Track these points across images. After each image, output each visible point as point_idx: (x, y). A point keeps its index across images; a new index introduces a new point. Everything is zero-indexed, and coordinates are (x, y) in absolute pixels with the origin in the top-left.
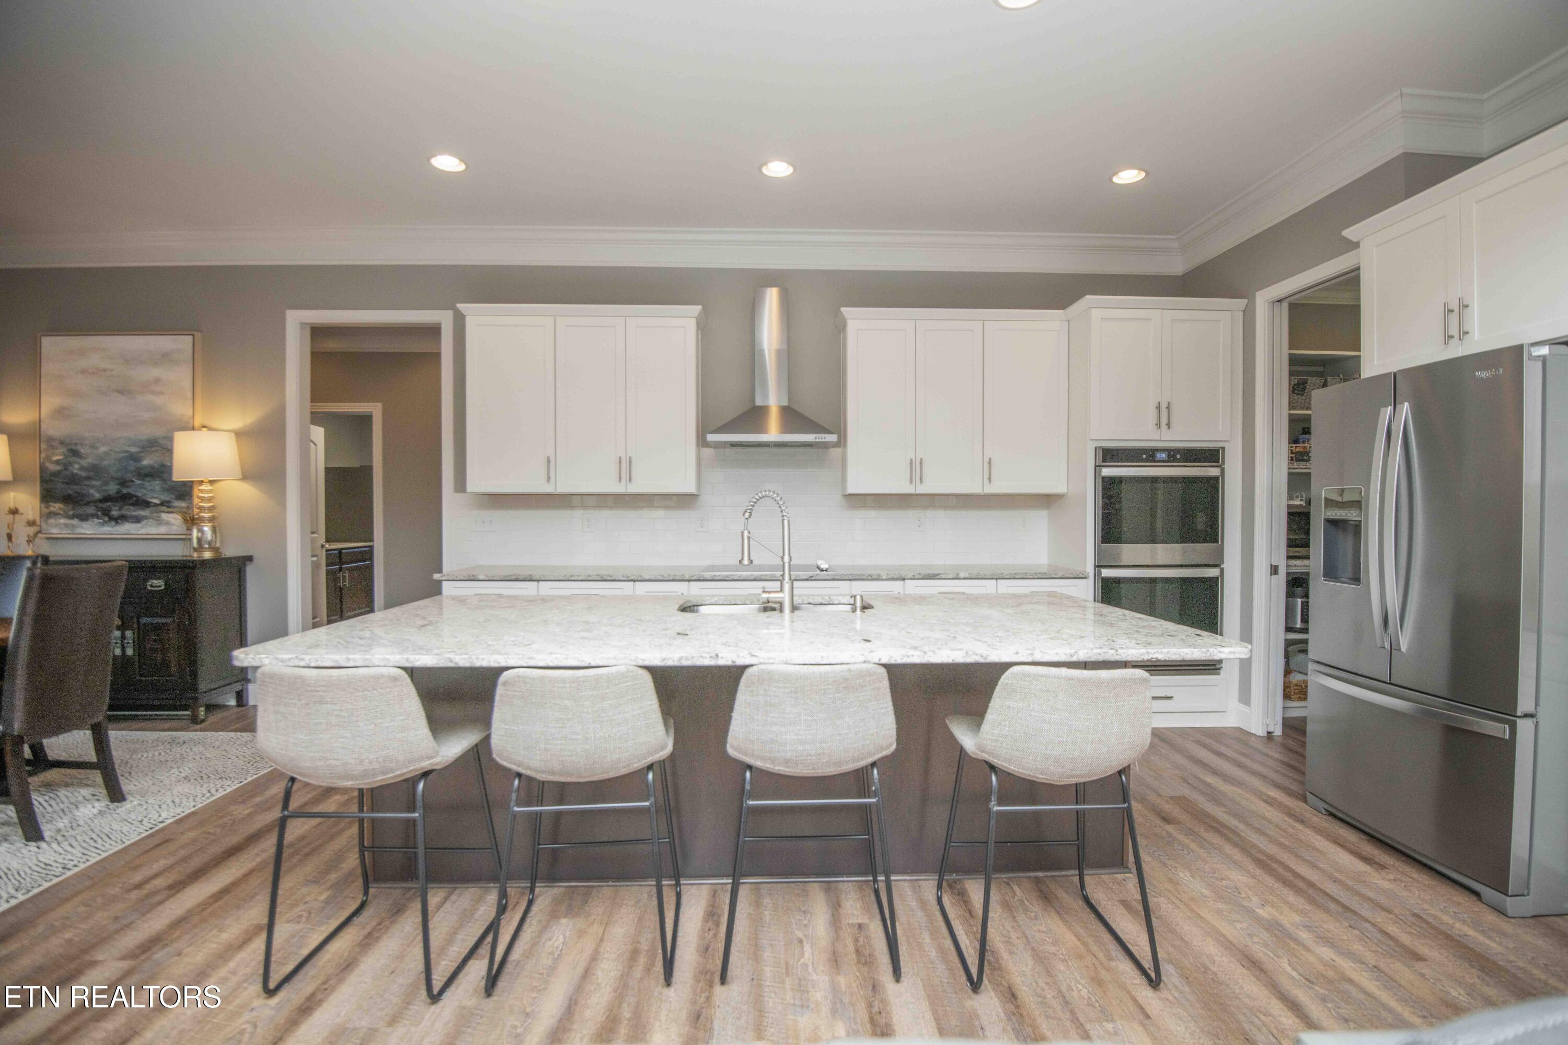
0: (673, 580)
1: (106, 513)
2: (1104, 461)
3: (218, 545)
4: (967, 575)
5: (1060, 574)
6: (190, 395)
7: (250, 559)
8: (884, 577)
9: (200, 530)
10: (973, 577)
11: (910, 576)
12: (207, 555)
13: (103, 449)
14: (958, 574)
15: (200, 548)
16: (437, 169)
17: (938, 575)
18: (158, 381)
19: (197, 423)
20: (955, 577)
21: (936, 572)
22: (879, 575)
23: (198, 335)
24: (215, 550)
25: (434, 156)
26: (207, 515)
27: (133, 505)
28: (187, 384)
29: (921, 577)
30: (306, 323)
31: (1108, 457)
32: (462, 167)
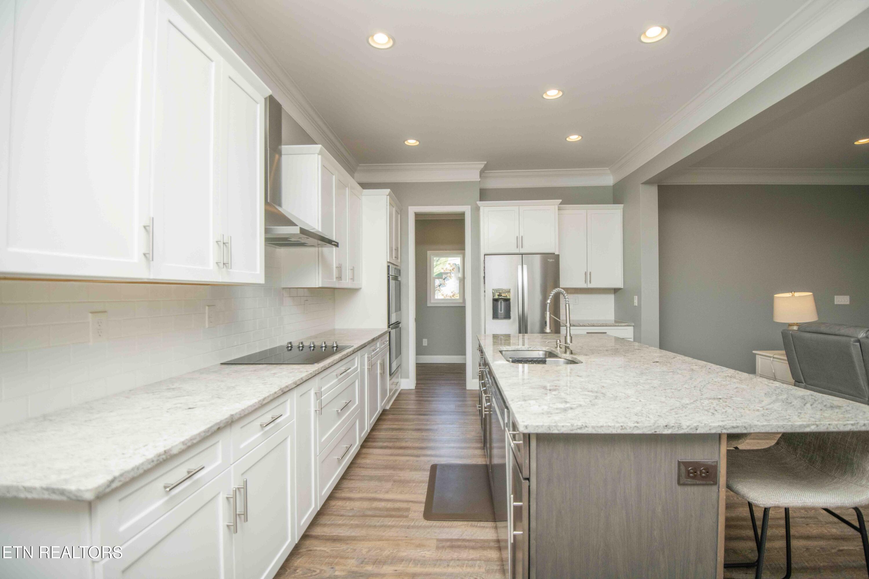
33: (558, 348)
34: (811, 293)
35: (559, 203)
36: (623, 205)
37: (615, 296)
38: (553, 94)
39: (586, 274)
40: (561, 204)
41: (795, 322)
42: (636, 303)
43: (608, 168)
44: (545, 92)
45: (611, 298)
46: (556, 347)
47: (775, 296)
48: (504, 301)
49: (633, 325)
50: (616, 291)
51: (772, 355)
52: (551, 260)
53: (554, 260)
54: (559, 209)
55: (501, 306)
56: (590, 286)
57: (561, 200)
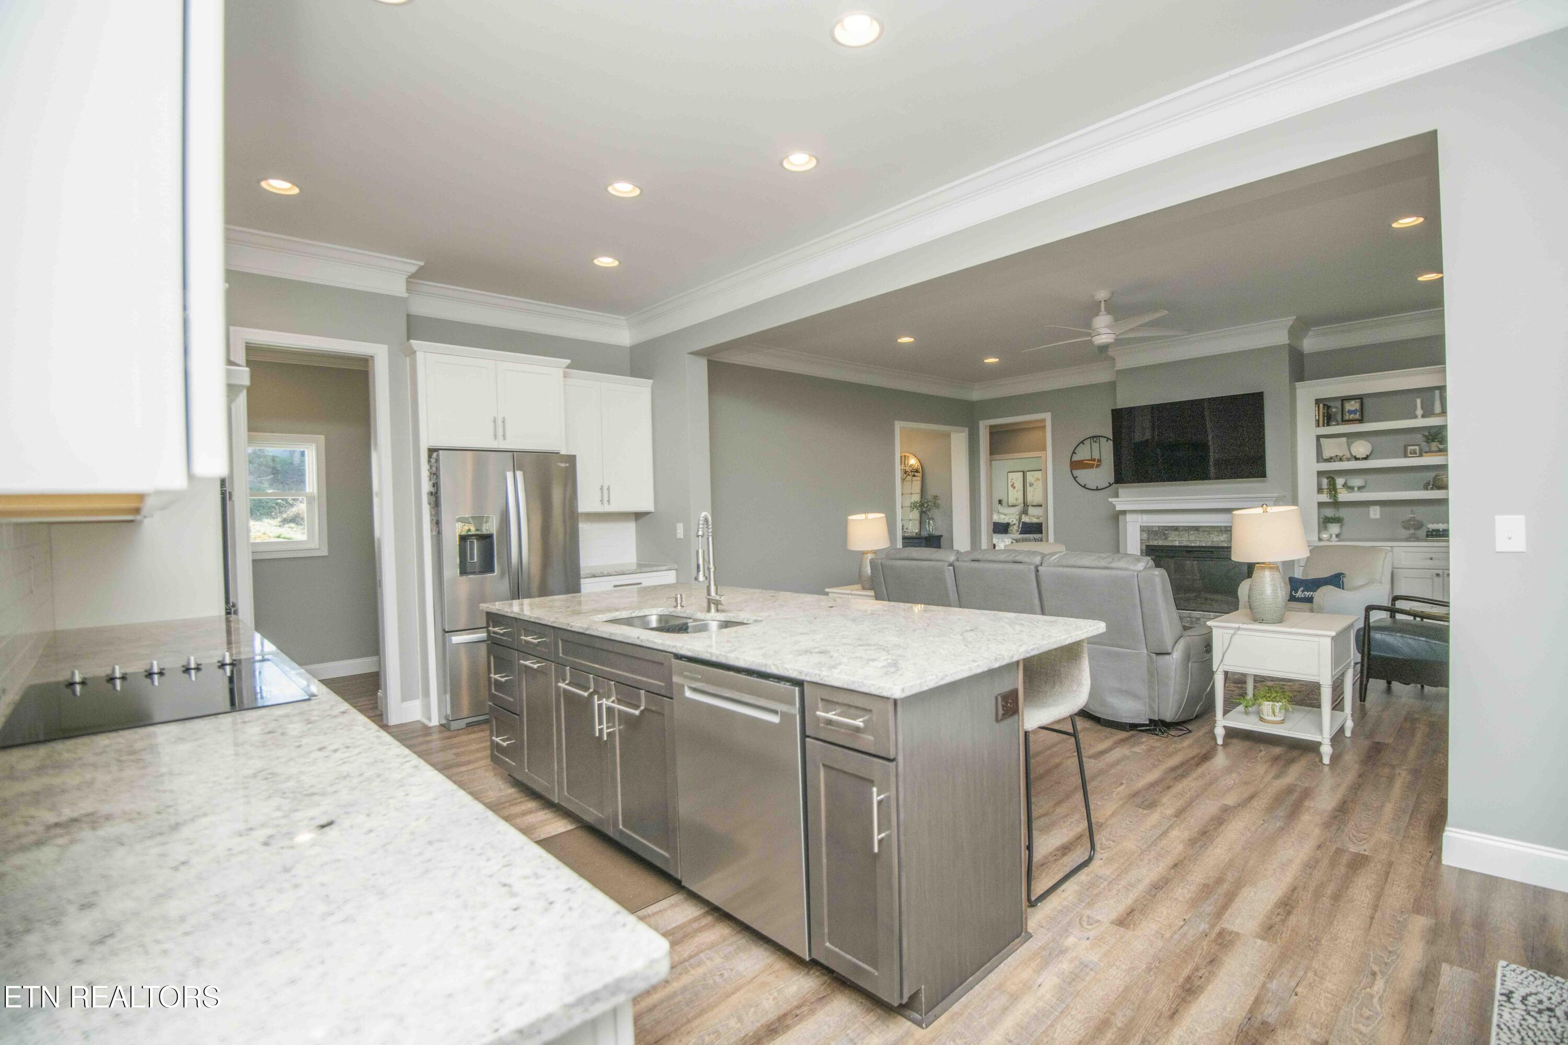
33: (679, 607)
34: (883, 515)
35: (565, 366)
36: (651, 381)
37: (637, 527)
38: (623, 189)
39: (602, 489)
40: (568, 367)
41: (869, 549)
42: (680, 533)
43: (623, 318)
44: (611, 184)
45: (630, 529)
46: (676, 607)
47: (850, 518)
48: (477, 540)
49: (676, 567)
50: (638, 516)
51: (849, 592)
52: (563, 465)
53: (567, 465)
54: (565, 376)
55: (476, 548)
56: (607, 508)
57: (569, 361)
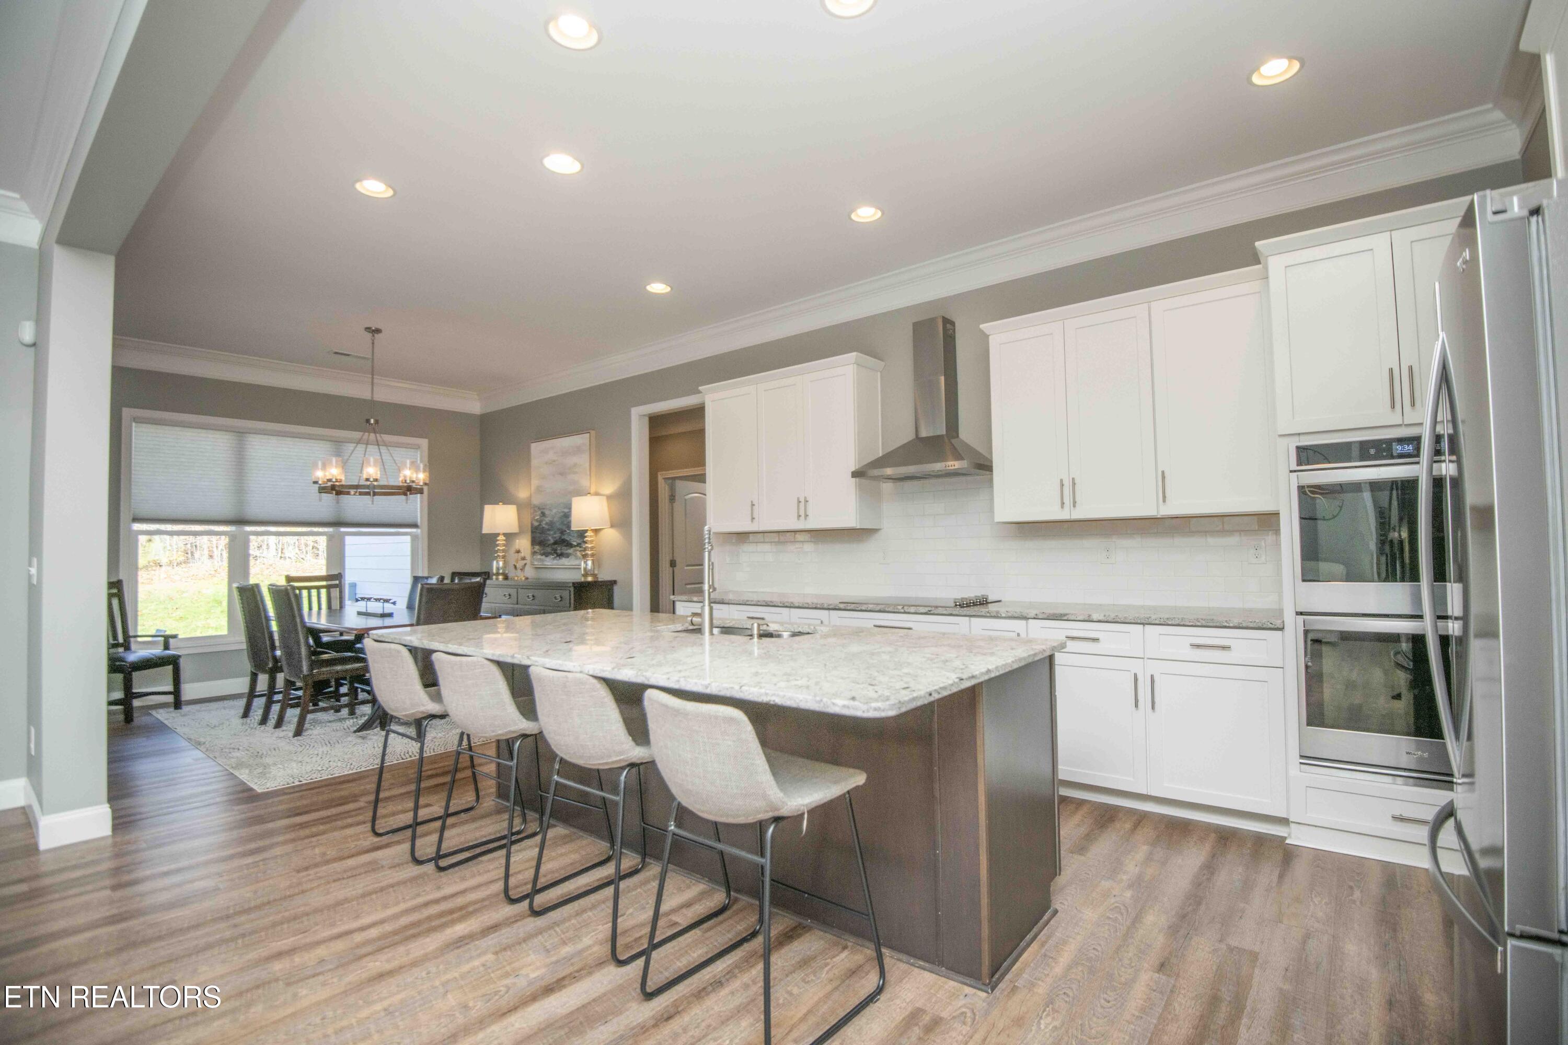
0: (816, 608)
1: (555, 551)
2: (1299, 464)
3: (596, 572)
4: (1101, 618)
5: (1235, 622)
6: (588, 473)
7: (615, 582)
8: (1004, 615)
9: (585, 563)
10: (1110, 620)
11: (1032, 615)
12: (590, 579)
13: (554, 511)
14: (1090, 616)
15: (585, 575)
16: (656, 294)
17: (1065, 615)
18: (575, 465)
19: (592, 491)
20: (1087, 619)
21: (1063, 612)
22: (997, 612)
23: (593, 432)
24: (594, 575)
25: (649, 284)
26: (589, 553)
27: (566, 546)
28: (587, 465)
29: (1045, 616)
30: (644, 415)
31: (1304, 458)
32: (669, 289)
